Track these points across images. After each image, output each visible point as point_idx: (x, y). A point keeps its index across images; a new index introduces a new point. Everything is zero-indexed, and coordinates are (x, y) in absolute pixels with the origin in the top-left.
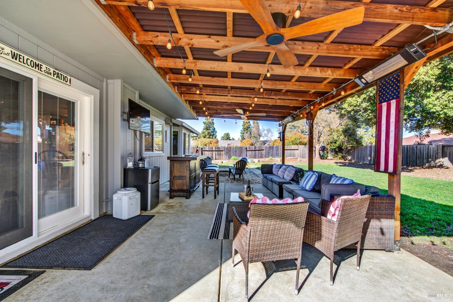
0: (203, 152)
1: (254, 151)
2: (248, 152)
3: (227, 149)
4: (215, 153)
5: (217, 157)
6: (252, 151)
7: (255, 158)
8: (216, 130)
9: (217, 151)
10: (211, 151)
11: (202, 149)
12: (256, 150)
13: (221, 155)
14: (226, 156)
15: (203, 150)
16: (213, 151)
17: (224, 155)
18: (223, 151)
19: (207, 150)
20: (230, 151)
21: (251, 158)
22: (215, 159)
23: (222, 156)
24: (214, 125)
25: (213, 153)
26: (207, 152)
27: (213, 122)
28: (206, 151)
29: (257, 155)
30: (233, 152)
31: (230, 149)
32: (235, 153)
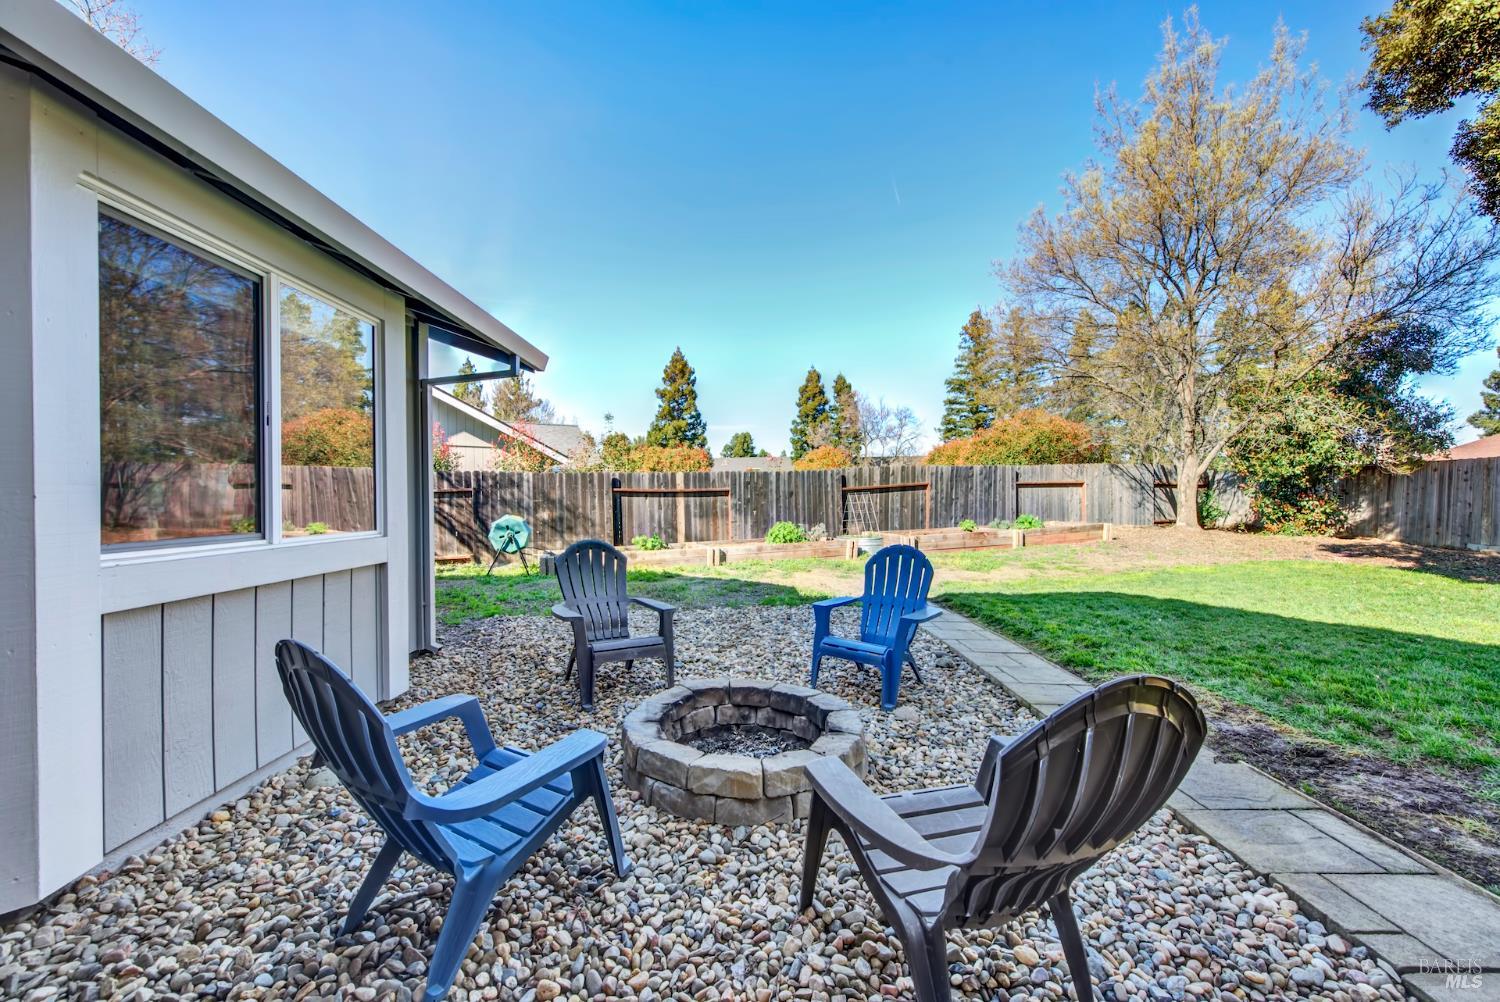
0: (625, 500)
1: (881, 490)
2: (849, 497)
3: (747, 484)
5: (697, 524)
6: (872, 491)
7: (887, 529)
9: (695, 494)
10: (665, 494)
11: (615, 483)
12: (887, 490)
13: (715, 515)
14: (740, 520)
15: (624, 488)
16: (675, 494)
17: (731, 514)
18: (726, 493)
19: (646, 487)
20: (766, 496)
23: (720, 522)
24: (697, 402)
25: (675, 506)
26: (642, 499)
28: (638, 494)
29: (893, 510)
30: (778, 500)
31: (761, 483)
32: (790, 503)
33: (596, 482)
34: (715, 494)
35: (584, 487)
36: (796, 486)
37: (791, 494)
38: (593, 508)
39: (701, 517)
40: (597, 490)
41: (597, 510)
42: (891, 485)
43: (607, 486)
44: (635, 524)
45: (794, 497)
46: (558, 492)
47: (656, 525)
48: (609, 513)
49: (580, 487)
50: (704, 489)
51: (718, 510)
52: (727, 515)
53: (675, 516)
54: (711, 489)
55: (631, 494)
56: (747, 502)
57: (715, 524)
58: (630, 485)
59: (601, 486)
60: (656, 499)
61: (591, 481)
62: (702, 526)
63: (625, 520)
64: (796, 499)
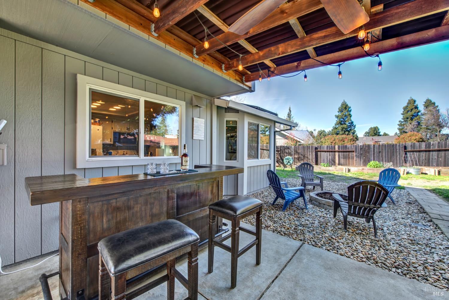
0: (319, 153)
1: (426, 151)
2: (408, 153)
3: (361, 149)
4: (339, 156)
5: (342, 161)
6: (419, 151)
7: (429, 166)
8: (354, 124)
9: (342, 152)
10: (332, 152)
11: (316, 148)
12: (429, 151)
13: (349, 158)
14: (358, 160)
15: (319, 150)
16: (335, 152)
17: (355, 158)
18: (353, 151)
19: (325, 150)
20: (369, 152)
21: (416, 165)
22: (339, 164)
23: (350, 160)
24: (352, 118)
25: (335, 155)
26: (324, 153)
27: (350, 114)
28: (323, 151)
29: (432, 159)
30: (374, 154)
31: (367, 148)
32: (379, 155)
33: (311, 148)
34: (349, 152)
35: (307, 149)
36: (382, 149)
37: (380, 152)
38: (310, 155)
39: (344, 158)
42: (431, 149)
43: (314, 149)
44: (322, 160)
45: (381, 153)
46: (300, 151)
47: (329, 160)
48: (314, 156)
50: (345, 150)
51: (350, 157)
52: (353, 158)
53: (335, 158)
54: (348, 150)
55: (321, 151)
56: (361, 154)
57: (349, 161)
59: (312, 149)
60: (328, 153)
61: (309, 148)
62: (344, 161)
63: (319, 158)
64: (382, 154)
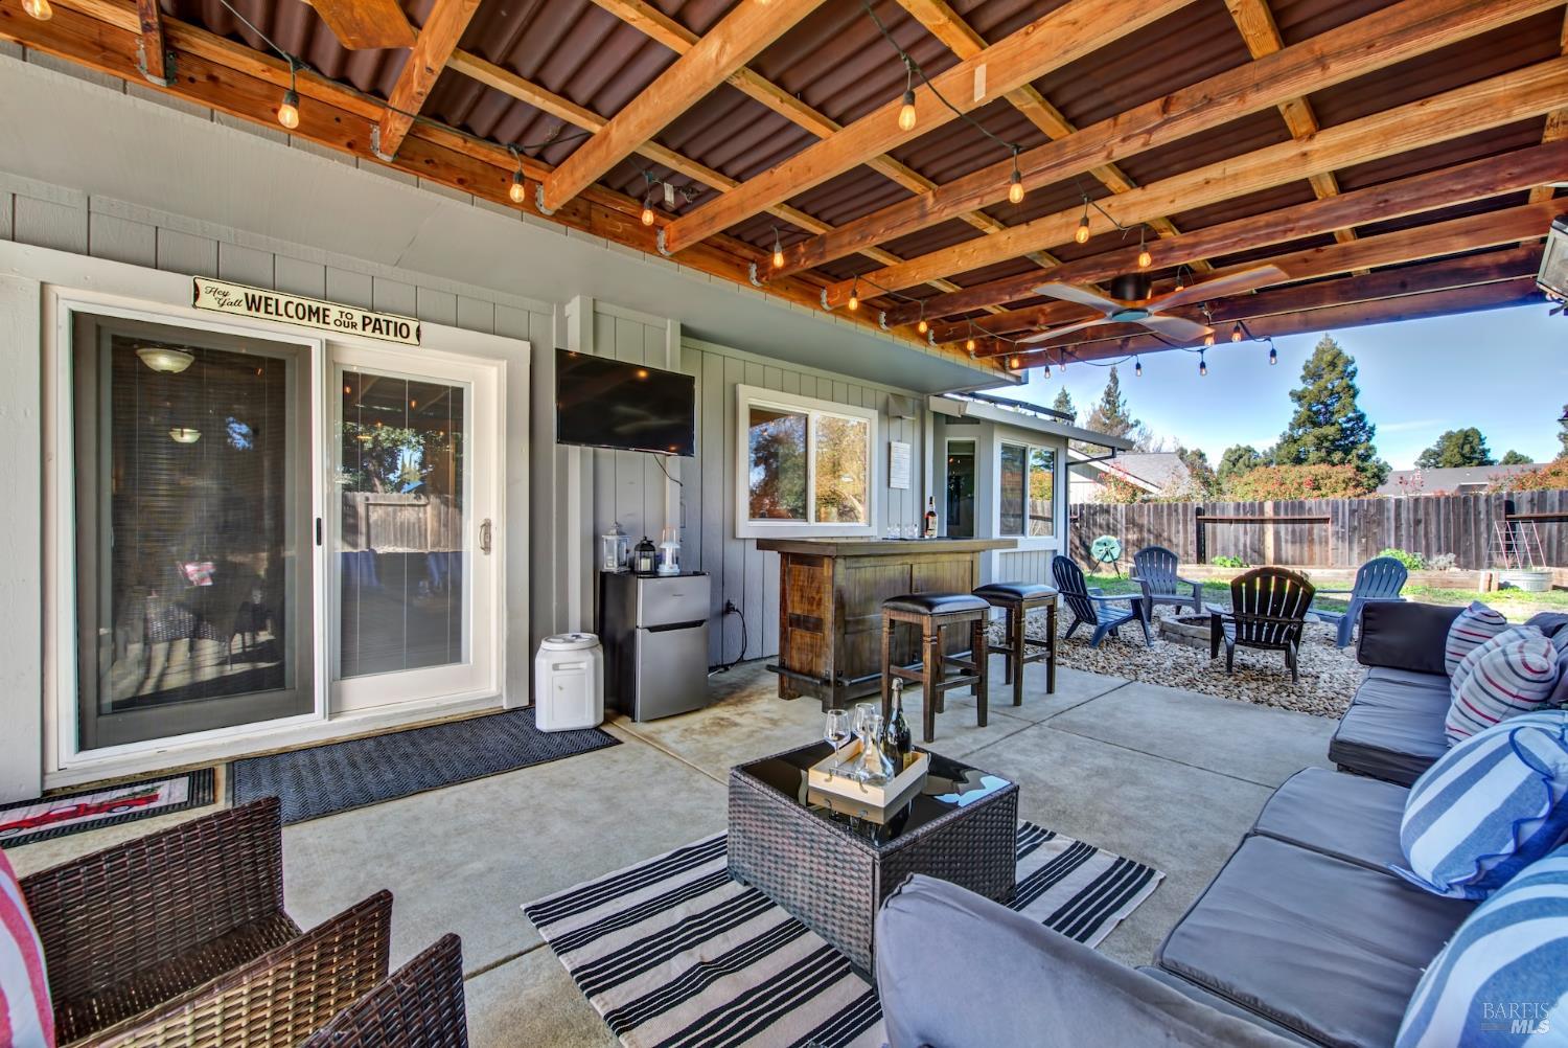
0: (1209, 526)
2: (1521, 527)
3: (1353, 512)
4: (1277, 534)
5: (1288, 550)
6: (1561, 519)
9: (1286, 521)
10: (1252, 521)
11: (1199, 511)
13: (1312, 541)
14: (1344, 547)
15: (1208, 516)
16: (1263, 521)
17: (1332, 541)
18: (1326, 520)
19: (1231, 515)
20: (1380, 524)
22: (1278, 561)
23: (1317, 548)
24: (1358, 402)
25: (1262, 533)
26: (1226, 525)
27: (1350, 387)
28: (1222, 521)
30: (1398, 528)
31: (1372, 510)
32: (1416, 532)
33: (1180, 510)
34: (1311, 521)
35: (1169, 515)
36: (1427, 513)
37: (1417, 522)
38: (1178, 532)
39: (1293, 542)
40: (1181, 517)
41: (1181, 534)
43: (1191, 515)
44: (1219, 546)
45: (1422, 525)
46: (1146, 518)
47: (1241, 548)
48: (1193, 537)
49: (1165, 513)
50: (1297, 517)
51: (1315, 537)
52: (1327, 542)
53: (1262, 540)
54: (1307, 517)
55: (1214, 521)
56: (1353, 529)
57: (1311, 550)
58: (1214, 512)
59: (1185, 514)
60: (1241, 527)
61: (1176, 511)
62: (1294, 551)
63: (1209, 543)
64: (1426, 528)
